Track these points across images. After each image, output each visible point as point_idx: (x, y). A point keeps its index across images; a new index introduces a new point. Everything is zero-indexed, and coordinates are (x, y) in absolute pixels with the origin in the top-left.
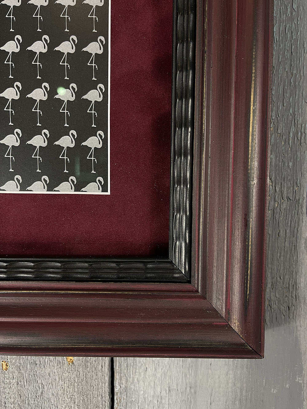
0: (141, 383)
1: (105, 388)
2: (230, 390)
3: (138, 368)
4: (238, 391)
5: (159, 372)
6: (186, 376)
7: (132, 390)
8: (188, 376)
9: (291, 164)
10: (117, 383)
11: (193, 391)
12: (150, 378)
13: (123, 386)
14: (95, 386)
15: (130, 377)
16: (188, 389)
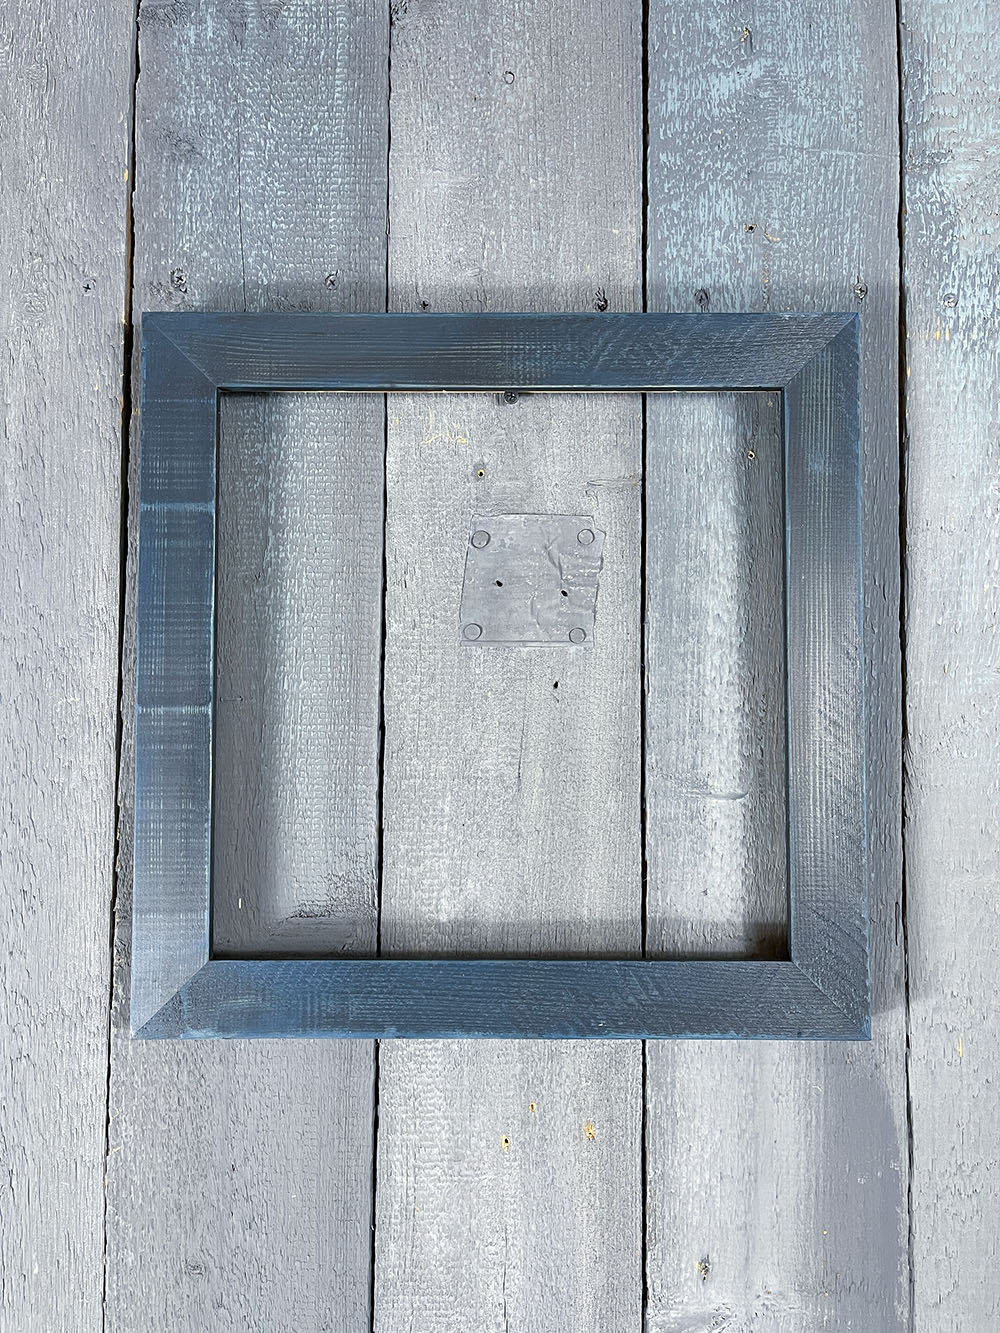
0: (684, 1167)
1: (635, 1173)
2: (802, 1178)
3: (678, 1146)
4: (813, 1179)
6: (743, 1157)
7: (671, 1177)
8: (746, 1158)
9: (873, 875)
10: (651, 1167)
11: (752, 1178)
12: (696, 1161)
13: (658, 1172)
14: (623, 1170)
15: (668, 1159)
16: (746, 1177)
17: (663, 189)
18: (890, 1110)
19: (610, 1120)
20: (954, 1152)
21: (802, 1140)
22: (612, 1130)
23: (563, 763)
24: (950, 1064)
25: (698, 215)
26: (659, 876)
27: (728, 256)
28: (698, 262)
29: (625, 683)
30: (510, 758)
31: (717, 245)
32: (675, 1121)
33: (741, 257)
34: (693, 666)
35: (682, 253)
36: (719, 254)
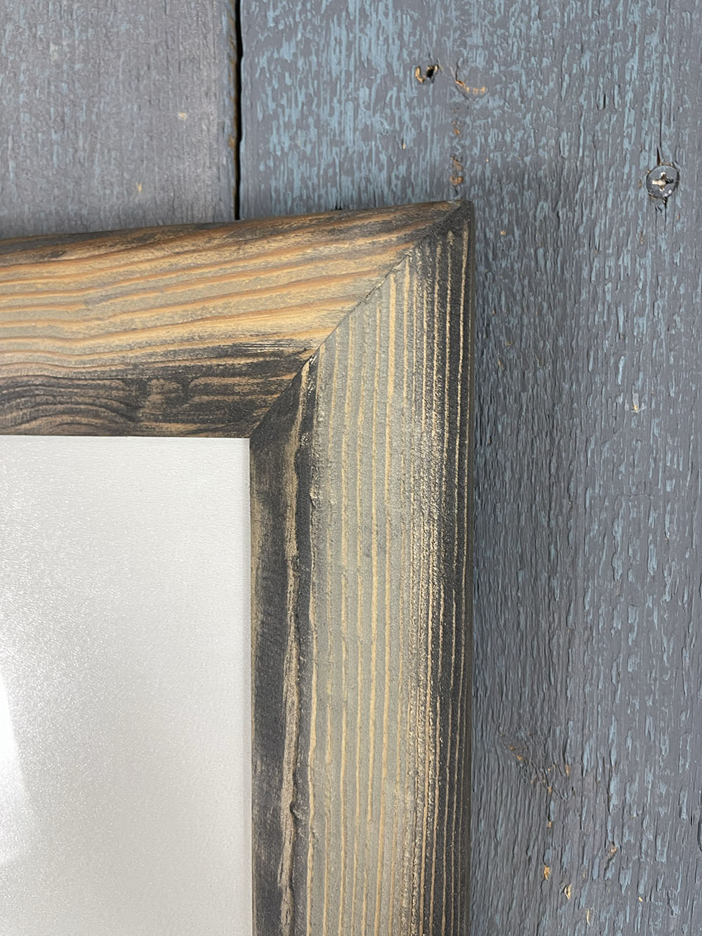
17: (266, 22)
25: (328, 63)
27: (383, 137)
28: (329, 155)
31: (364, 117)
33: (409, 136)
35: (299, 142)
36: (367, 134)
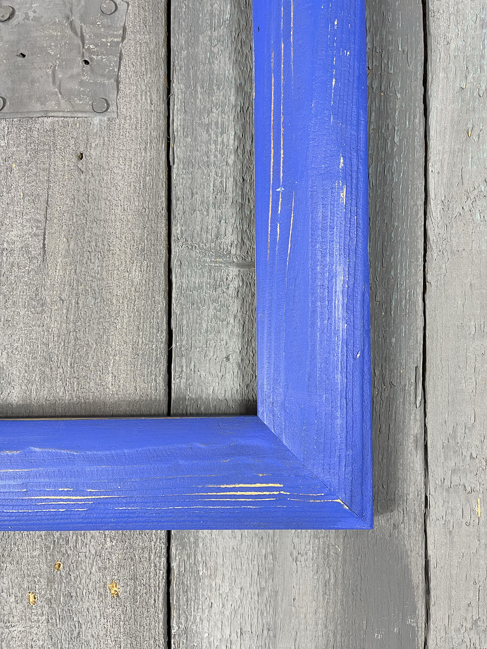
0: (205, 622)
1: (158, 628)
2: (320, 634)
3: (201, 602)
4: (331, 635)
5: (228, 609)
6: (262, 614)
7: (194, 631)
8: (265, 615)
10: (174, 622)
11: (271, 634)
12: (217, 617)
13: (182, 627)
14: (147, 626)
15: (191, 615)
16: (265, 632)
18: (408, 568)
19: (134, 578)
20: (470, 608)
21: (321, 598)
22: (135, 588)
23: (87, 234)
24: (468, 524)
26: (184, 343)
29: (149, 154)
30: (35, 229)
32: (198, 579)
34: (217, 137)
